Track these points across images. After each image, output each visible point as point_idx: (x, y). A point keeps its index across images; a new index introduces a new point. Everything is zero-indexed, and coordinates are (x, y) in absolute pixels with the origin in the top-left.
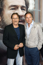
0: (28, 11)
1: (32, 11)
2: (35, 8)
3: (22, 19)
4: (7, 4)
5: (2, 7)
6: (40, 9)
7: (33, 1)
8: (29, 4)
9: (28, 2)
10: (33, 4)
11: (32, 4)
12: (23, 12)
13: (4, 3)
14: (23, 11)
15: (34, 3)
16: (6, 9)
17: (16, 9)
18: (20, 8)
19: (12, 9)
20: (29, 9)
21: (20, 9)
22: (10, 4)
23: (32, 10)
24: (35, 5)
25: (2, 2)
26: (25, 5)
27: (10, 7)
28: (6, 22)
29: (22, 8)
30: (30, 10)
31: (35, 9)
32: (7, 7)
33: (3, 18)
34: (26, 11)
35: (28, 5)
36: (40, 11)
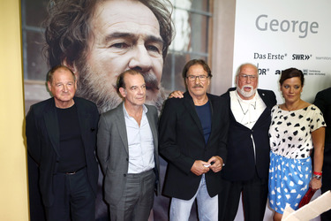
0: (168, 52)
1: (181, 54)
2: (190, 45)
3: (149, 79)
4: (100, 30)
5: (83, 37)
6: (206, 51)
7: (186, 24)
8: (173, 34)
9: (170, 24)
10: (186, 34)
11: (183, 33)
12: (153, 58)
13: (92, 26)
14: (152, 53)
15: (190, 30)
16: (97, 45)
17: (130, 46)
18: (143, 42)
19: (117, 45)
20: (170, 47)
21: (141, 46)
22: (111, 30)
23: (183, 50)
24: (191, 35)
25: (83, 22)
26: (158, 36)
27: (108, 38)
28: (93, 87)
29: (150, 44)
30: (173, 51)
31: (191, 50)
32: (100, 37)
33: (86, 73)
34: (161, 52)
35: (170, 35)
36: (208, 55)
